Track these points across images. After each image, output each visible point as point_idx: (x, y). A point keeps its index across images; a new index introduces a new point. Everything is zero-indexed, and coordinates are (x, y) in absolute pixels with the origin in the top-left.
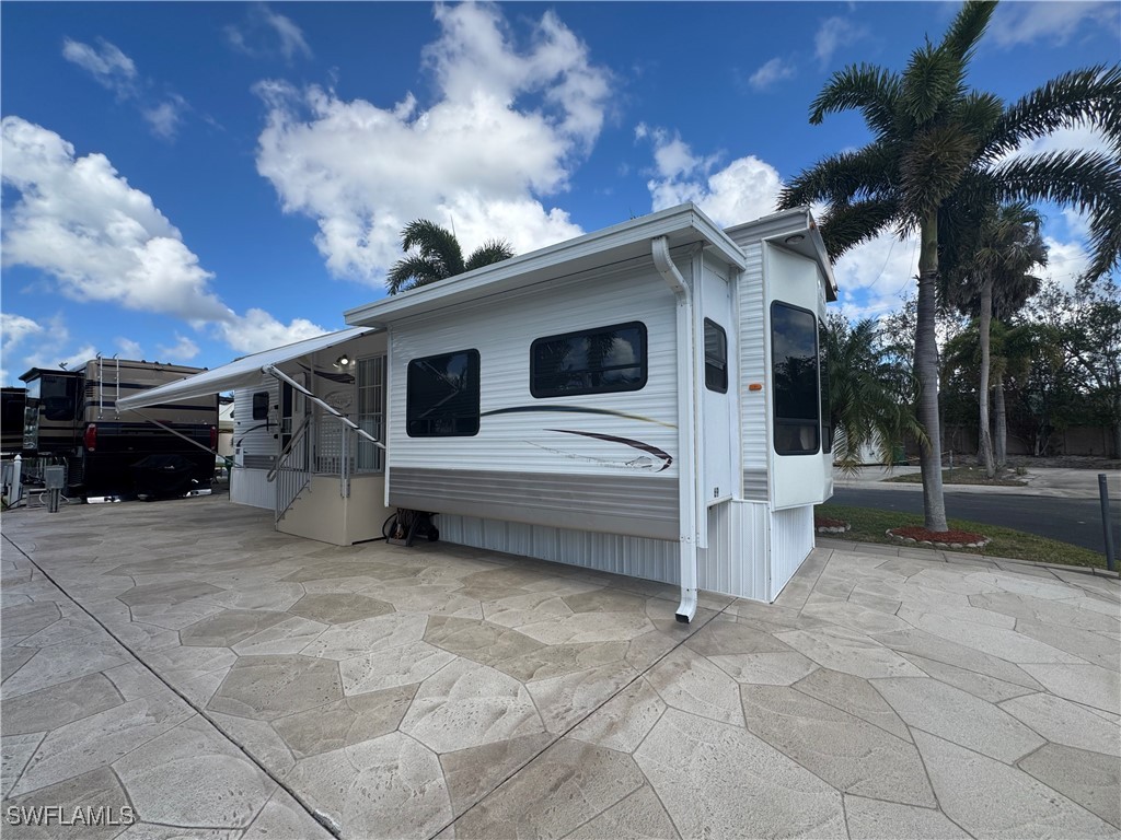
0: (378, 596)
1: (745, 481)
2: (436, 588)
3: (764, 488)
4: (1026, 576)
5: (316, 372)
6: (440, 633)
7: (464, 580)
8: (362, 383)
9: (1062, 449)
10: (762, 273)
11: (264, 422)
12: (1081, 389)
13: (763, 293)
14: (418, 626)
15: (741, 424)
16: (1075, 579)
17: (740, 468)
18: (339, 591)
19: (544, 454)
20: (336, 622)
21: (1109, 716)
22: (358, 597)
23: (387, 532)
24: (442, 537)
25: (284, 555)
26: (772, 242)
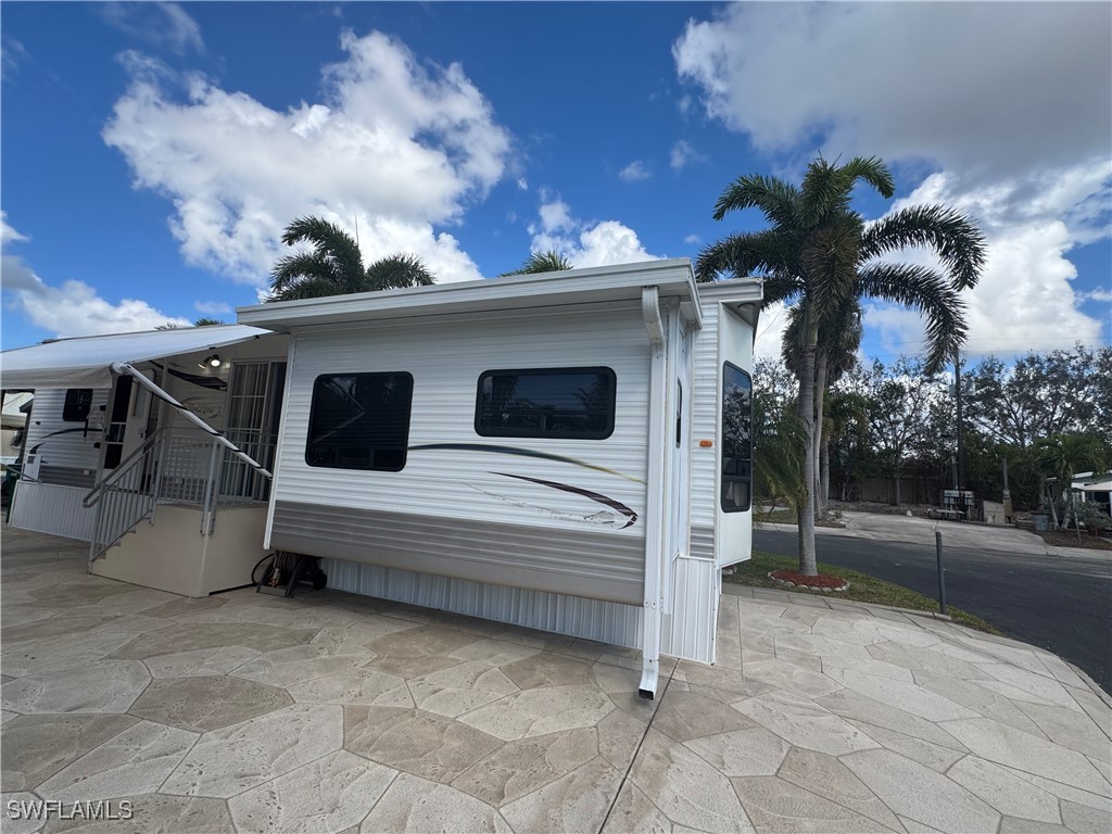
0: (263, 676)
1: (692, 537)
2: (341, 661)
3: (711, 545)
4: (895, 623)
5: (170, 371)
6: (364, 735)
7: (375, 647)
8: (237, 389)
9: (859, 496)
10: (718, 333)
11: (82, 425)
12: (874, 448)
13: (718, 352)
14: (330, 725)
15: (690, 479)
16: (931, 625)
17: (687, 524)
18: (203, 672)
19: (489, 500)
20: (209, 726)
21: (1026, 776)
22: (234, 681)
23: (258, 578)
24: (332, 583)
25: (109, 613)
26: (727, 306)
